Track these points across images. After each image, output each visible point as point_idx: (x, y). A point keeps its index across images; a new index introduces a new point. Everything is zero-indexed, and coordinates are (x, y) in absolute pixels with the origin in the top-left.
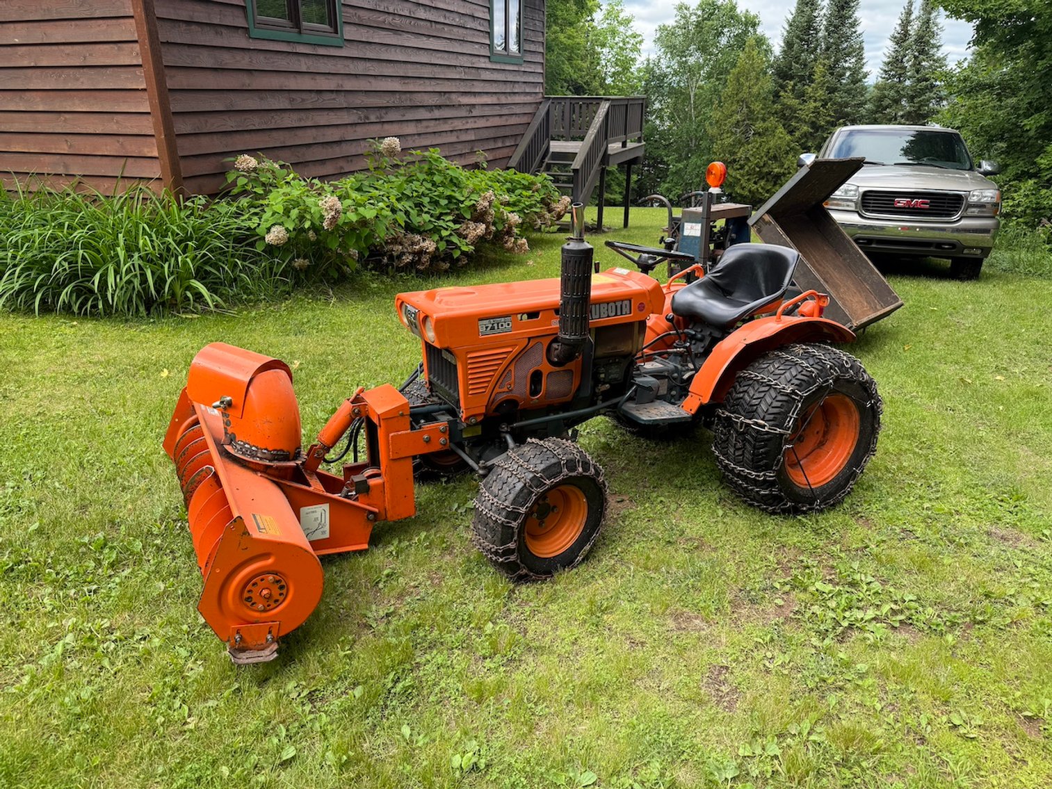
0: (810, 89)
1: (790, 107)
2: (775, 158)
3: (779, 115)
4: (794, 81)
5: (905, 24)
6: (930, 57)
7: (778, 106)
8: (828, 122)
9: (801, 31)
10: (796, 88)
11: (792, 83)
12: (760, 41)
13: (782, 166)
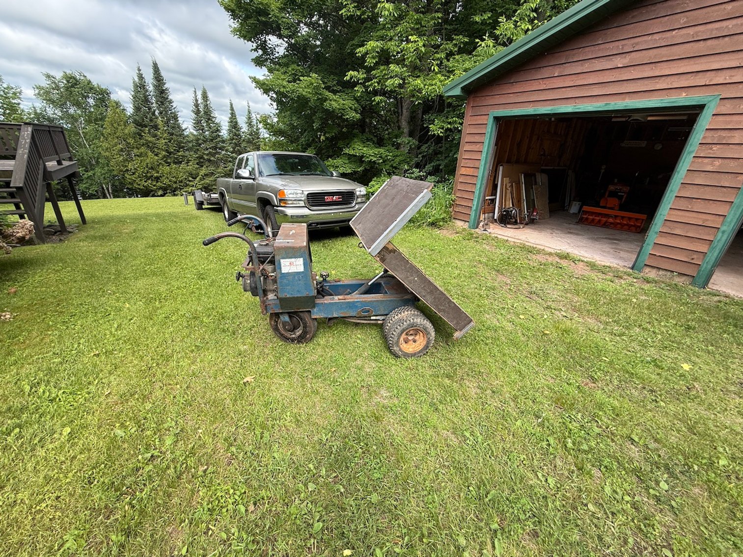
1: (150, 142)
2: (152, 168)
5: (197, 105)
6: (213, 123)
8: (175, 150)
9: (142, 102)
10: (151, 132)
11: (147, 129)
12: (117, 104)
13: (158, 172)
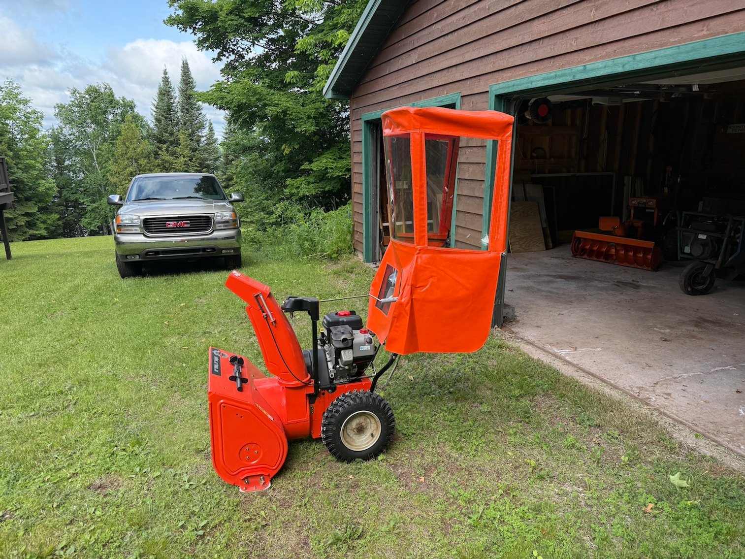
0: (179, 150)
3: (162, 167)
4: (167, 144)
7: (159, 161)
9: (164, 112)
10: (170, 149)
11: (165, 146)
12: (136, 118)
